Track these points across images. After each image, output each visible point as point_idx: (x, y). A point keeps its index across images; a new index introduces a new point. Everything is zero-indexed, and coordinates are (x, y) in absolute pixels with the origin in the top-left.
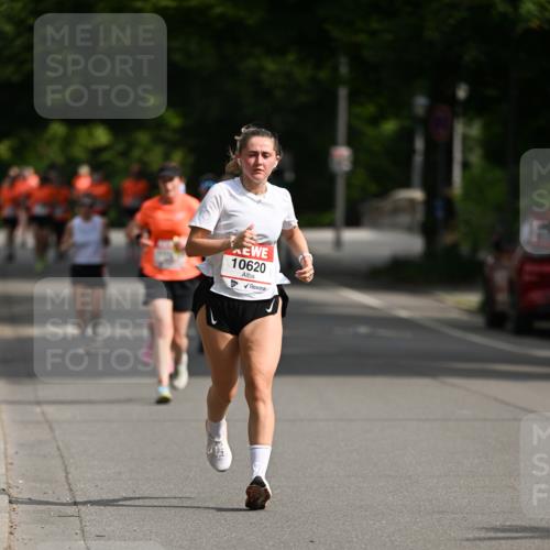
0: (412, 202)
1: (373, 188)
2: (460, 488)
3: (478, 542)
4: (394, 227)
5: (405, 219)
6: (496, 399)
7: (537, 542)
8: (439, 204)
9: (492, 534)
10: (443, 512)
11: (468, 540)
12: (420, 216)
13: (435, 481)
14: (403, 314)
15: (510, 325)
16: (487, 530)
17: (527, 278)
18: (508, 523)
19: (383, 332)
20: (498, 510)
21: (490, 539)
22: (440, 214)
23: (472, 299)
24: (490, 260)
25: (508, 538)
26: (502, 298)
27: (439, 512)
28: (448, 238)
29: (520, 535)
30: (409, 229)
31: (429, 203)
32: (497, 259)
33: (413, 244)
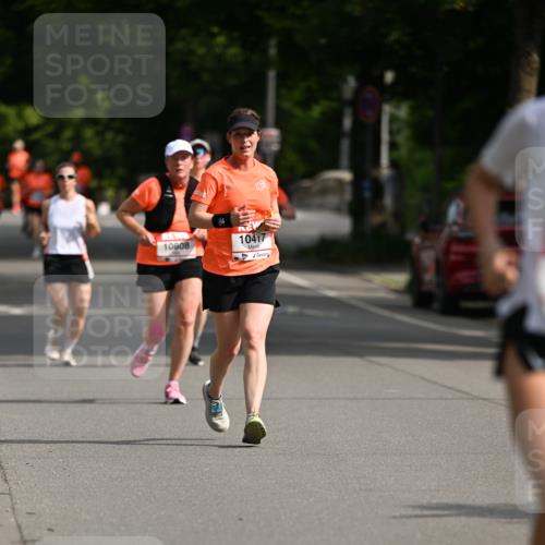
0: (340, 182)
1: (301, 169)
2: (387, 466)
3: (404, 520)
4: (322, 207)
5: (333, 200)
6: (423, 378)
7: (463, 519)
8: (367, 184)
9: (418, 512)
10: (371, 490)
11: (395, 517)
12: (348, 196)
13: (363, 459)
14: (332, 294)
15: (436, 305)
16: (415, 507)
17: (453, 258)
18: (435, 501)
19: (309, 312)
20: (423, 488)
21: (417, 516)
22: (367, 194)
23: (400, 279)
24: (417, 240)
25: (433, 516)
26: (429, 277)
27: (366, 490)
28: (376, 219)
29: (446, 512)
30: (338, 210)
31: (356, 183)
32: (424, 239)
33: (341, 225)
